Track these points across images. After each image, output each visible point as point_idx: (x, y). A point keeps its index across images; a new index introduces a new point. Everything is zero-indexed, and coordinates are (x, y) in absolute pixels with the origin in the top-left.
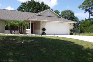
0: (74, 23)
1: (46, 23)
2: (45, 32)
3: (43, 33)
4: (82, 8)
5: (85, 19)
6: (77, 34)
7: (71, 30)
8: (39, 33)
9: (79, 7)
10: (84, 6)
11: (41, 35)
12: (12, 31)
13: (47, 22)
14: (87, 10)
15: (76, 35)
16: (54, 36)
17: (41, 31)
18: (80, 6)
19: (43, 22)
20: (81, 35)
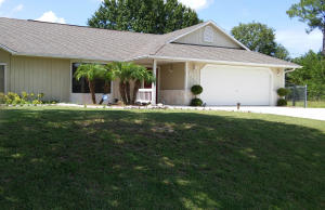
0: (288, 66)
1: (201, 68)
2: (200, 96)
3: (195, 103)
4: (299, 15)
5: (311, 52)
6: (297, 103)
7: (280, 92)
8: (178, 102)
9: (291, 14)
10: (306, 8)
11: (186, 108)
12: (96, 95)
13: (204, 64)
14: (315, 24)
15: (294, 105)
16: (235, 109)
17: (187, 95)
18: (294, 7)
19: (193, 65)
20: (309, 106)
